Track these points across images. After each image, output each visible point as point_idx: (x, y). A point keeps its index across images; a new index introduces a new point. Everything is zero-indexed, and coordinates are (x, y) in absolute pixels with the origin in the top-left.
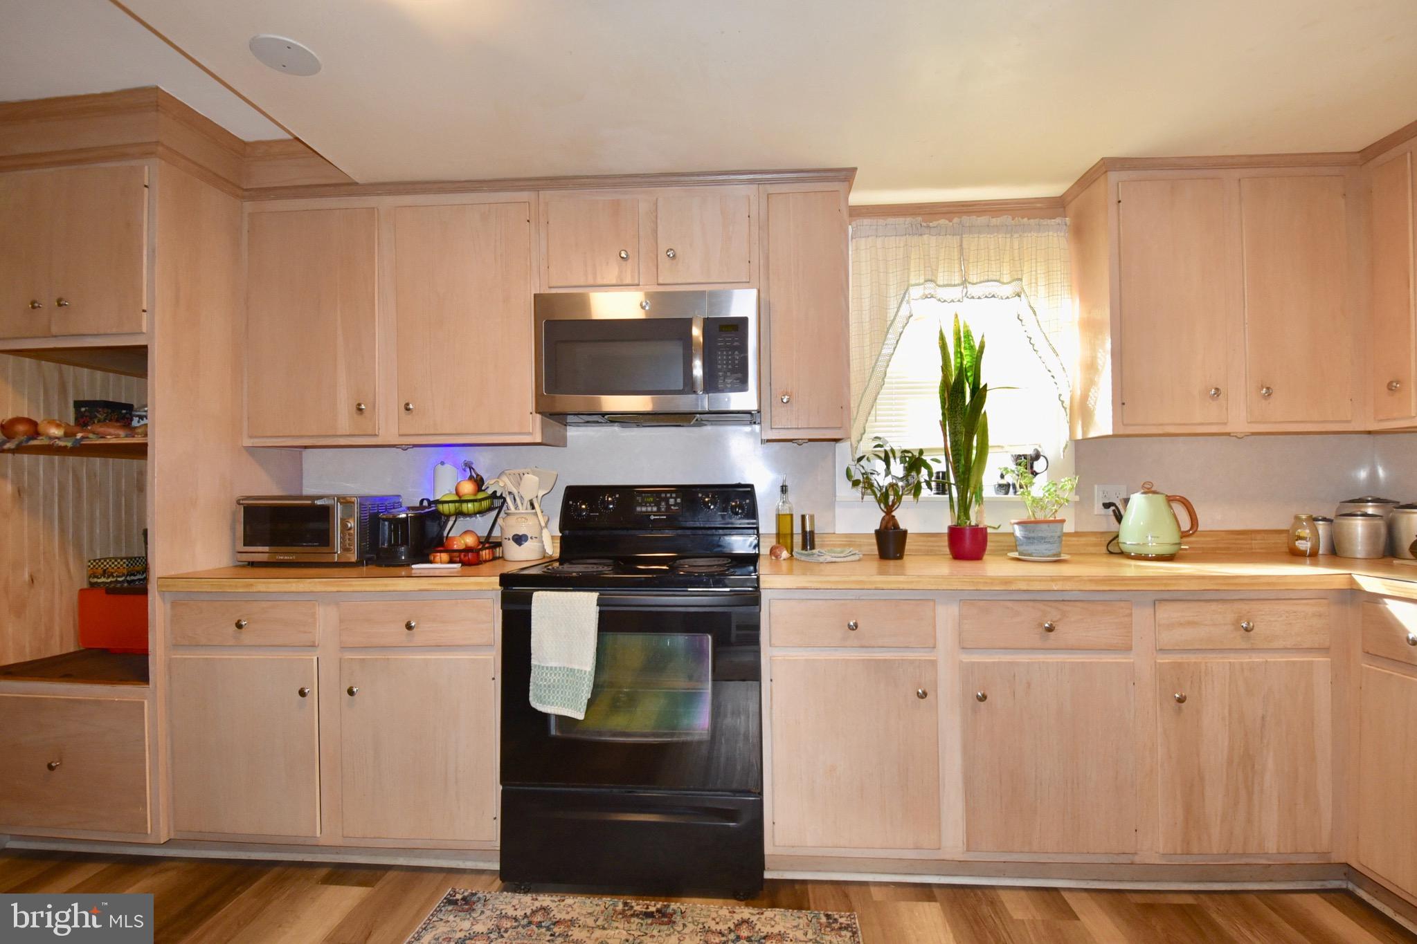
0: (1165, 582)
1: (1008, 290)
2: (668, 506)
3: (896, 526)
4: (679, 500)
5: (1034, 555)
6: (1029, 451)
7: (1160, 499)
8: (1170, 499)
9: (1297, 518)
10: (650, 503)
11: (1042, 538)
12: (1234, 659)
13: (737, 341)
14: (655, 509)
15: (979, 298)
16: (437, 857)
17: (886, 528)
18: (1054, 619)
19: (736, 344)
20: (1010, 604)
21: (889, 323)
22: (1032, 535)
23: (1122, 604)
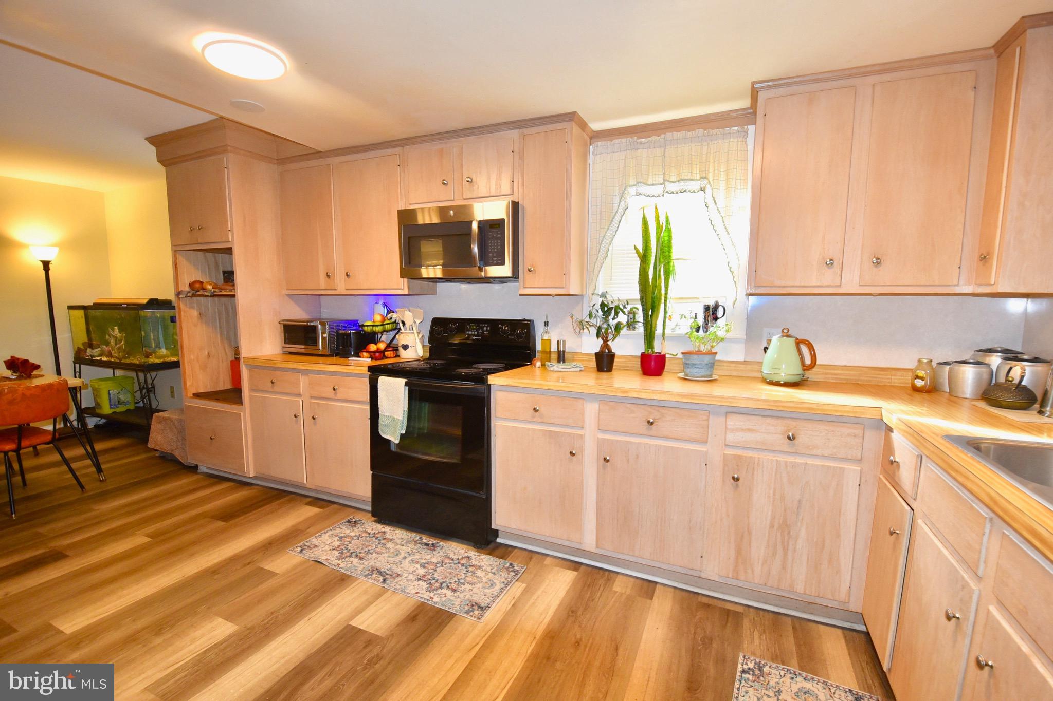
0: (730, 400)
1: (696, 186)
2: (483, 331)
3: (610, 351)
4: (489, 328)
5: (689, 375)
6: (712, 303)
7: (792, 341)
8: (798, 343)
9: (920, 361)
10: (474, 329)
11: (694, 364)
12: (782, 458)
13: (499, 234)
14: (476, 333)
15: (677, 193)
16: (355, 502)
17: (602, 351)
18: (656, 418)
19: (499, 236)
20: (628, 405)
21: (614, 213)
22: (688, 362)
23: (702, 412)
